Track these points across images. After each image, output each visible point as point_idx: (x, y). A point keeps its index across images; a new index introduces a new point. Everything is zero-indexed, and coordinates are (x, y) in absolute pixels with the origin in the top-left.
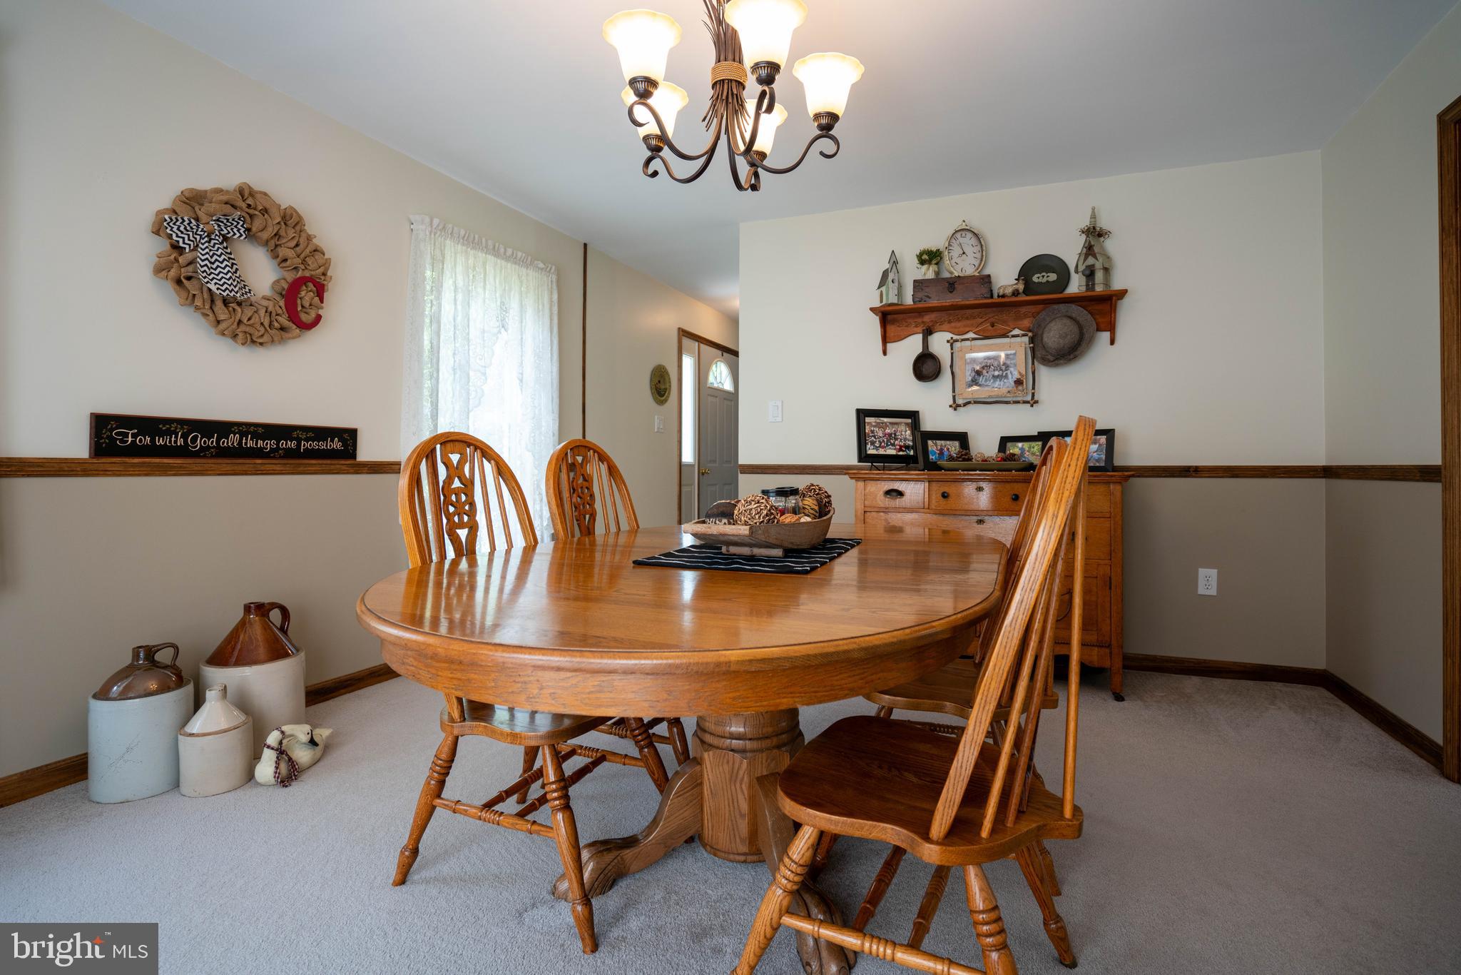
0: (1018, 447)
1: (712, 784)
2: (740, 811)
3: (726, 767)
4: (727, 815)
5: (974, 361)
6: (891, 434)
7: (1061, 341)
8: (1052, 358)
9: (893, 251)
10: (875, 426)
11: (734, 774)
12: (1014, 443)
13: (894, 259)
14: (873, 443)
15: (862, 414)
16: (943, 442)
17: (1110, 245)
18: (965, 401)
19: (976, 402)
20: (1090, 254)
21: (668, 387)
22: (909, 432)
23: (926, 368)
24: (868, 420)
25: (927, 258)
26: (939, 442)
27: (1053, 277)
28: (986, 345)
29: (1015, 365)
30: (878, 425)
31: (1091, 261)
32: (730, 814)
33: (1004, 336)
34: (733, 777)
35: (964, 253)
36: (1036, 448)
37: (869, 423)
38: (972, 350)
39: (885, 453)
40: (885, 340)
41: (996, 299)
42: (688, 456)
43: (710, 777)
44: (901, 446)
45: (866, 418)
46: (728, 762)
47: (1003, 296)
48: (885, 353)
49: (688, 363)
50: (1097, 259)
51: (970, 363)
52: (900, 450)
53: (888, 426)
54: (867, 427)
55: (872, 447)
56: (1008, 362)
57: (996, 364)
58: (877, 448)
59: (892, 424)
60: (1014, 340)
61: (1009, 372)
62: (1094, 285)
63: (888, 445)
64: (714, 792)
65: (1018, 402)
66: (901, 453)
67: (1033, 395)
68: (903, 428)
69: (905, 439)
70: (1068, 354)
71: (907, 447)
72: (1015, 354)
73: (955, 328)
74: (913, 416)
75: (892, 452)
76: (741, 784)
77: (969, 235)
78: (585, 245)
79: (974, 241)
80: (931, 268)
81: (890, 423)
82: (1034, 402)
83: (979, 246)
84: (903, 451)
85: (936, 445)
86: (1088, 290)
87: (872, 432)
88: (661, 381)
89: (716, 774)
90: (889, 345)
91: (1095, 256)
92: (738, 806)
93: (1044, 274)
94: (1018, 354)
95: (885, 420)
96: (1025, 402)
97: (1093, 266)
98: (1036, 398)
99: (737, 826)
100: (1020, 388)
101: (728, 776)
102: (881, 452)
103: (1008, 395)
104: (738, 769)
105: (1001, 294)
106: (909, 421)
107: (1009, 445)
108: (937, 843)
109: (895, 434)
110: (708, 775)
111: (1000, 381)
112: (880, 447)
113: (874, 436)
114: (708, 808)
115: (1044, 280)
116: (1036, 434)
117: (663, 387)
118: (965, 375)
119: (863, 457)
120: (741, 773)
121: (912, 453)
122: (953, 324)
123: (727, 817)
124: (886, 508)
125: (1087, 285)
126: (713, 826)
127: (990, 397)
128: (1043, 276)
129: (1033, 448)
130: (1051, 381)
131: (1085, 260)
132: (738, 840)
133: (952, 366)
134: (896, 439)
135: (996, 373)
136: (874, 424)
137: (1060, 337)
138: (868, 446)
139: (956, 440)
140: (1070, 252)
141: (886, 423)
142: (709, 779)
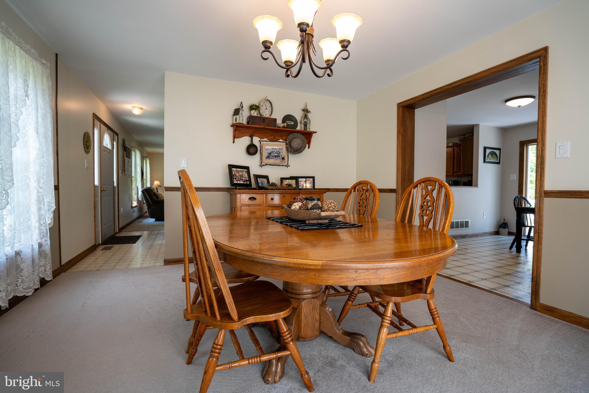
0: (287, 181)
1: (305, 314)
2: (316, 319)
3: (311, 305)
4: (311, 323)
5: (268, 149)
6: (241, 175)
7: (298, 146)
8: (293, 151)
9: (242, 102)
10: (235, 172)
11: (314, 306)
12: (286, 180)
13: (241, 105)
14: (236, 179)
15: (231, 167)
16: (262, 179)
17: (309, 115)
18: (265, 164)
19: (269, 165)
20: (305, 118)
21: (90, 144)
22: (247, 175)
23: (251, 150)
24: (233, 169)
25: (255, 108)
26: (261, 179)
27: (293, 123)
28: (273, 144)
29: (282, 152)
30: (237, 171)
31: (306, 120)
32: (312, 322)
33: (276, 141)
34: (314, 309)
35: (267, 109)
36: (293, 182)
37: (233, 170)
38: (267, 145)
39: (239, 183)
40: (235, 137)
41: (277, 128)
42: (97, 183)
43: (305, 311)
44: (245, 180)
45: (233, 168)
46: (312, 303)
47: (280, 127)
48: (234, 142)
49: (96, 132)
50: (308, 120)
51: (266, 150)
52: (244, 182)
53: (240, 172)
54: (233, 172)
55: (235, 180)
56: (280, 151)
57: (276, 151)
58: (237, 181)
59: (241, 171)
60: (280, 143)
61: (280, 154)
62: (306, 128)
63: (240, 180)
64: (306, 316)
65: (283, 166)
66: (245, 183)
67: (288, 163)
68: (244, 173)
69: (246, 177)
70: (298, 151)
71: (247, 181)
72: (282, 148)
73: (261, 136)
74: (247, 168)
75: (242, 182)
76: (317, 309)
77: (268, 102)
78: (57, 55)
79: (269, 105)
80: (256, 112)
81: (240, 171)
82: (287, 166)
83: (271, 107)
84: (246, 182)
85: (260, 180)
86: (304, 130)
87: (235, 174)
88: (88, 141)
89: (307, 309)
90: (235, 139)
91: (307, 119)
92: (315, 318)
93: (290, 121)
94: (283, 148)
95: (239, 169)
96: (286, 166)
97: (306, 122)
98: (289, 165)
99: (315, 326)
100: (284, 161)
101: (311, 308)
102: (239, 182)
103: (280, 163)
104: (316, 304)
105: (279, 126)
106: (246, 170)
107: (284, 181)
108: (429, 294)
109: (242, 175)
110: (304, 311)
111: (277, 157)
112: (238, 180)
113: (236, 176)
114: (304, 324)
115: (290, 124)
116: (289, 177)
117: (88, 144)
118: (265, 154)
119: (232, 184)
120: (317, 305)
121: (248, 183)
122: (260, 135)
123: (311, 324)
124: (250, 205)
125: (304, 128)
126: (305, 329)
127: (274, 163)
128: (290, 122)
129: (292, 182)
130: (293, 159)
131: (304, 119)
132: (315, 331)
133: (260, 150)
134: (243, 177)
135: (276, 155)
136: (235, 171)
137: (298, 144)
138: (234, 180)
139: (266, 178)
140: (298, 116)
141: (239, 171)
142: (304, 312)
